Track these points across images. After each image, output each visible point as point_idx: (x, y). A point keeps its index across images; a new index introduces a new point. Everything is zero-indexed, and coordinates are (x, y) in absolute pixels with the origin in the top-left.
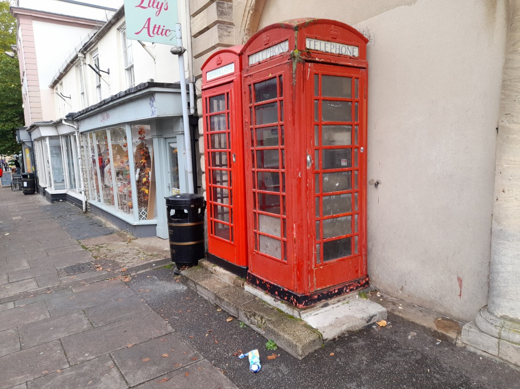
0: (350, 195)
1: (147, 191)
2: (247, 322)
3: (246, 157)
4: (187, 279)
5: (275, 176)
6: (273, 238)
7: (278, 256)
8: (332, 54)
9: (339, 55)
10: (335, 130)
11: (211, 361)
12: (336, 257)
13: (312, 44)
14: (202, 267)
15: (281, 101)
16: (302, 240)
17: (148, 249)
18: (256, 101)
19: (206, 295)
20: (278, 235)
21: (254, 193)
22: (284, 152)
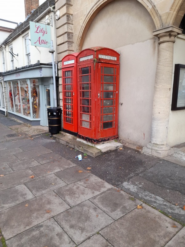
0: (112, 107)
1: (36, 107)
2: (78, 149)
3: (78, 93)
4: (56, 138)
5: (88, 100)
6: (87, 121)
7: (88, 127)
8: (107, 60)
9: (110, 60)
10: (108, 86)
11: (66, 159)
12: (107, 128)
13: (101, 56)
14: (61, 134)
15: (90, 75)
16: (96, 122)
17: (38, 129)
18: (82, 74)
19: (63, 142)
20: (89, 120)
21: (81, 106)
22: (91, 92)
